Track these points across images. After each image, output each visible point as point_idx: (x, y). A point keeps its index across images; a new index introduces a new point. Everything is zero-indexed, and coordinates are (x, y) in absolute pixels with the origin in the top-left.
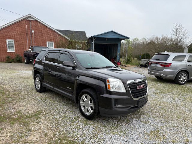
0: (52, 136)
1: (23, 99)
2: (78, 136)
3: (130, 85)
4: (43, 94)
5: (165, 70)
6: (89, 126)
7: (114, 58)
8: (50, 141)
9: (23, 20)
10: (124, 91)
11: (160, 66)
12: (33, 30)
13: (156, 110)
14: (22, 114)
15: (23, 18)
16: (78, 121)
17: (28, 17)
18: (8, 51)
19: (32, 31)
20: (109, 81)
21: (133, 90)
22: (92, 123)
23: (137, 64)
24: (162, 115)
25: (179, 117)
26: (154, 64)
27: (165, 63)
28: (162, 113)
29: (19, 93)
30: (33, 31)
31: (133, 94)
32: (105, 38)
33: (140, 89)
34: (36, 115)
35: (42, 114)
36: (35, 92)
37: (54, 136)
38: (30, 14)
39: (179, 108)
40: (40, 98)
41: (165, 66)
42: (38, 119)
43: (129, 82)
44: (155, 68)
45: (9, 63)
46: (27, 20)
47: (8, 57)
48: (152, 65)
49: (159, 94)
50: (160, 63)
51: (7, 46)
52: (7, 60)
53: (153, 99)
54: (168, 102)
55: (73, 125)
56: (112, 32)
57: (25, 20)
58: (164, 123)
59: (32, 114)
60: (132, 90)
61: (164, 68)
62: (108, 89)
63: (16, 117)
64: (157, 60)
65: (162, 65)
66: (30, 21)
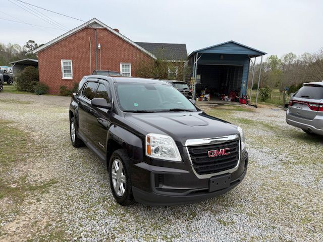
0: (43, 228)
1: (44, 157)
2: (82, 234)
3: (192, 149)
4: (80, 150)
5: (317, 117)
6: (113, 216)
7: (236, 91)
8: (34, 235)
9: (85, 28)
10: (178, 158)
11: (309, 110)
12: (99, 44)
13: (263, 199)
14: (27, 182)
15: (85, 25)
16: (101, 205)
17: (92, 24)
18: (64, 78)
19: (97, 46)
20: (149, 139)
21: (197, 158)
22: (123, 212)
23: (279, 104)
24: (270, 212)
25: (305, 220)
26: (298, 105)
27: (320, 104)
28: (272, 208)
29: (46, 147)
30: (99, 46)
31: (198, 167)
32: (220, 55)
33: (215, 158)
34: (44, 186)
35: (55, 184)
36: (69, 146)
37: (46, 228)
38: (95, 18)
39: (318, 200)
40: (70, 157)
41: (318, 109)
42: (43, 192)
43: (189, 142)
44: (299, 112)
45: (64, 96)
46: (91, 28)
47: (63, 88)
48: (293, 107)
49: (290, 165)
50: (309, 103)
51: (62, 70)
52: (61, 92)
53: (273, 175)
54: (299, 186)
55: (88, 212)
56: (232, 43)
57: (88, 28)
58: (266, 229)
59: (42, 183)
60: (195, 158)
61: (317, 114)
62: (147, 154)
63: (13, 186)
64: (303, 97)
65: (312, 108)
66: (95, 29)
